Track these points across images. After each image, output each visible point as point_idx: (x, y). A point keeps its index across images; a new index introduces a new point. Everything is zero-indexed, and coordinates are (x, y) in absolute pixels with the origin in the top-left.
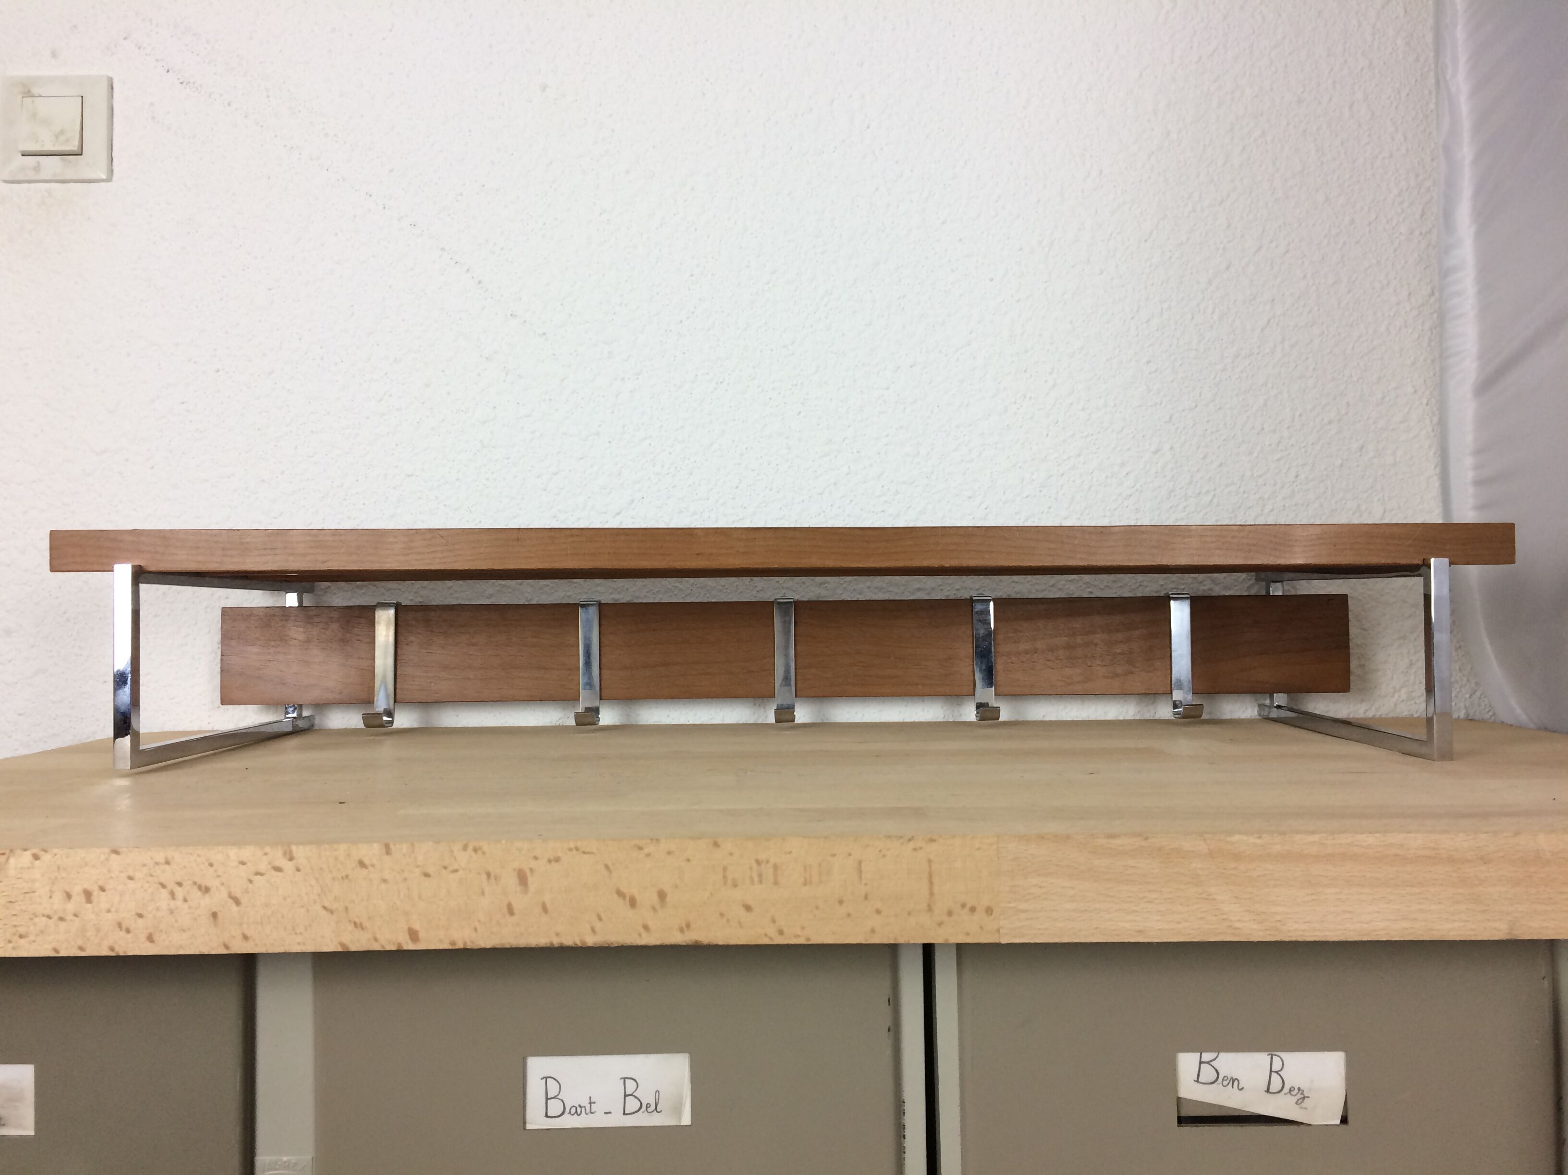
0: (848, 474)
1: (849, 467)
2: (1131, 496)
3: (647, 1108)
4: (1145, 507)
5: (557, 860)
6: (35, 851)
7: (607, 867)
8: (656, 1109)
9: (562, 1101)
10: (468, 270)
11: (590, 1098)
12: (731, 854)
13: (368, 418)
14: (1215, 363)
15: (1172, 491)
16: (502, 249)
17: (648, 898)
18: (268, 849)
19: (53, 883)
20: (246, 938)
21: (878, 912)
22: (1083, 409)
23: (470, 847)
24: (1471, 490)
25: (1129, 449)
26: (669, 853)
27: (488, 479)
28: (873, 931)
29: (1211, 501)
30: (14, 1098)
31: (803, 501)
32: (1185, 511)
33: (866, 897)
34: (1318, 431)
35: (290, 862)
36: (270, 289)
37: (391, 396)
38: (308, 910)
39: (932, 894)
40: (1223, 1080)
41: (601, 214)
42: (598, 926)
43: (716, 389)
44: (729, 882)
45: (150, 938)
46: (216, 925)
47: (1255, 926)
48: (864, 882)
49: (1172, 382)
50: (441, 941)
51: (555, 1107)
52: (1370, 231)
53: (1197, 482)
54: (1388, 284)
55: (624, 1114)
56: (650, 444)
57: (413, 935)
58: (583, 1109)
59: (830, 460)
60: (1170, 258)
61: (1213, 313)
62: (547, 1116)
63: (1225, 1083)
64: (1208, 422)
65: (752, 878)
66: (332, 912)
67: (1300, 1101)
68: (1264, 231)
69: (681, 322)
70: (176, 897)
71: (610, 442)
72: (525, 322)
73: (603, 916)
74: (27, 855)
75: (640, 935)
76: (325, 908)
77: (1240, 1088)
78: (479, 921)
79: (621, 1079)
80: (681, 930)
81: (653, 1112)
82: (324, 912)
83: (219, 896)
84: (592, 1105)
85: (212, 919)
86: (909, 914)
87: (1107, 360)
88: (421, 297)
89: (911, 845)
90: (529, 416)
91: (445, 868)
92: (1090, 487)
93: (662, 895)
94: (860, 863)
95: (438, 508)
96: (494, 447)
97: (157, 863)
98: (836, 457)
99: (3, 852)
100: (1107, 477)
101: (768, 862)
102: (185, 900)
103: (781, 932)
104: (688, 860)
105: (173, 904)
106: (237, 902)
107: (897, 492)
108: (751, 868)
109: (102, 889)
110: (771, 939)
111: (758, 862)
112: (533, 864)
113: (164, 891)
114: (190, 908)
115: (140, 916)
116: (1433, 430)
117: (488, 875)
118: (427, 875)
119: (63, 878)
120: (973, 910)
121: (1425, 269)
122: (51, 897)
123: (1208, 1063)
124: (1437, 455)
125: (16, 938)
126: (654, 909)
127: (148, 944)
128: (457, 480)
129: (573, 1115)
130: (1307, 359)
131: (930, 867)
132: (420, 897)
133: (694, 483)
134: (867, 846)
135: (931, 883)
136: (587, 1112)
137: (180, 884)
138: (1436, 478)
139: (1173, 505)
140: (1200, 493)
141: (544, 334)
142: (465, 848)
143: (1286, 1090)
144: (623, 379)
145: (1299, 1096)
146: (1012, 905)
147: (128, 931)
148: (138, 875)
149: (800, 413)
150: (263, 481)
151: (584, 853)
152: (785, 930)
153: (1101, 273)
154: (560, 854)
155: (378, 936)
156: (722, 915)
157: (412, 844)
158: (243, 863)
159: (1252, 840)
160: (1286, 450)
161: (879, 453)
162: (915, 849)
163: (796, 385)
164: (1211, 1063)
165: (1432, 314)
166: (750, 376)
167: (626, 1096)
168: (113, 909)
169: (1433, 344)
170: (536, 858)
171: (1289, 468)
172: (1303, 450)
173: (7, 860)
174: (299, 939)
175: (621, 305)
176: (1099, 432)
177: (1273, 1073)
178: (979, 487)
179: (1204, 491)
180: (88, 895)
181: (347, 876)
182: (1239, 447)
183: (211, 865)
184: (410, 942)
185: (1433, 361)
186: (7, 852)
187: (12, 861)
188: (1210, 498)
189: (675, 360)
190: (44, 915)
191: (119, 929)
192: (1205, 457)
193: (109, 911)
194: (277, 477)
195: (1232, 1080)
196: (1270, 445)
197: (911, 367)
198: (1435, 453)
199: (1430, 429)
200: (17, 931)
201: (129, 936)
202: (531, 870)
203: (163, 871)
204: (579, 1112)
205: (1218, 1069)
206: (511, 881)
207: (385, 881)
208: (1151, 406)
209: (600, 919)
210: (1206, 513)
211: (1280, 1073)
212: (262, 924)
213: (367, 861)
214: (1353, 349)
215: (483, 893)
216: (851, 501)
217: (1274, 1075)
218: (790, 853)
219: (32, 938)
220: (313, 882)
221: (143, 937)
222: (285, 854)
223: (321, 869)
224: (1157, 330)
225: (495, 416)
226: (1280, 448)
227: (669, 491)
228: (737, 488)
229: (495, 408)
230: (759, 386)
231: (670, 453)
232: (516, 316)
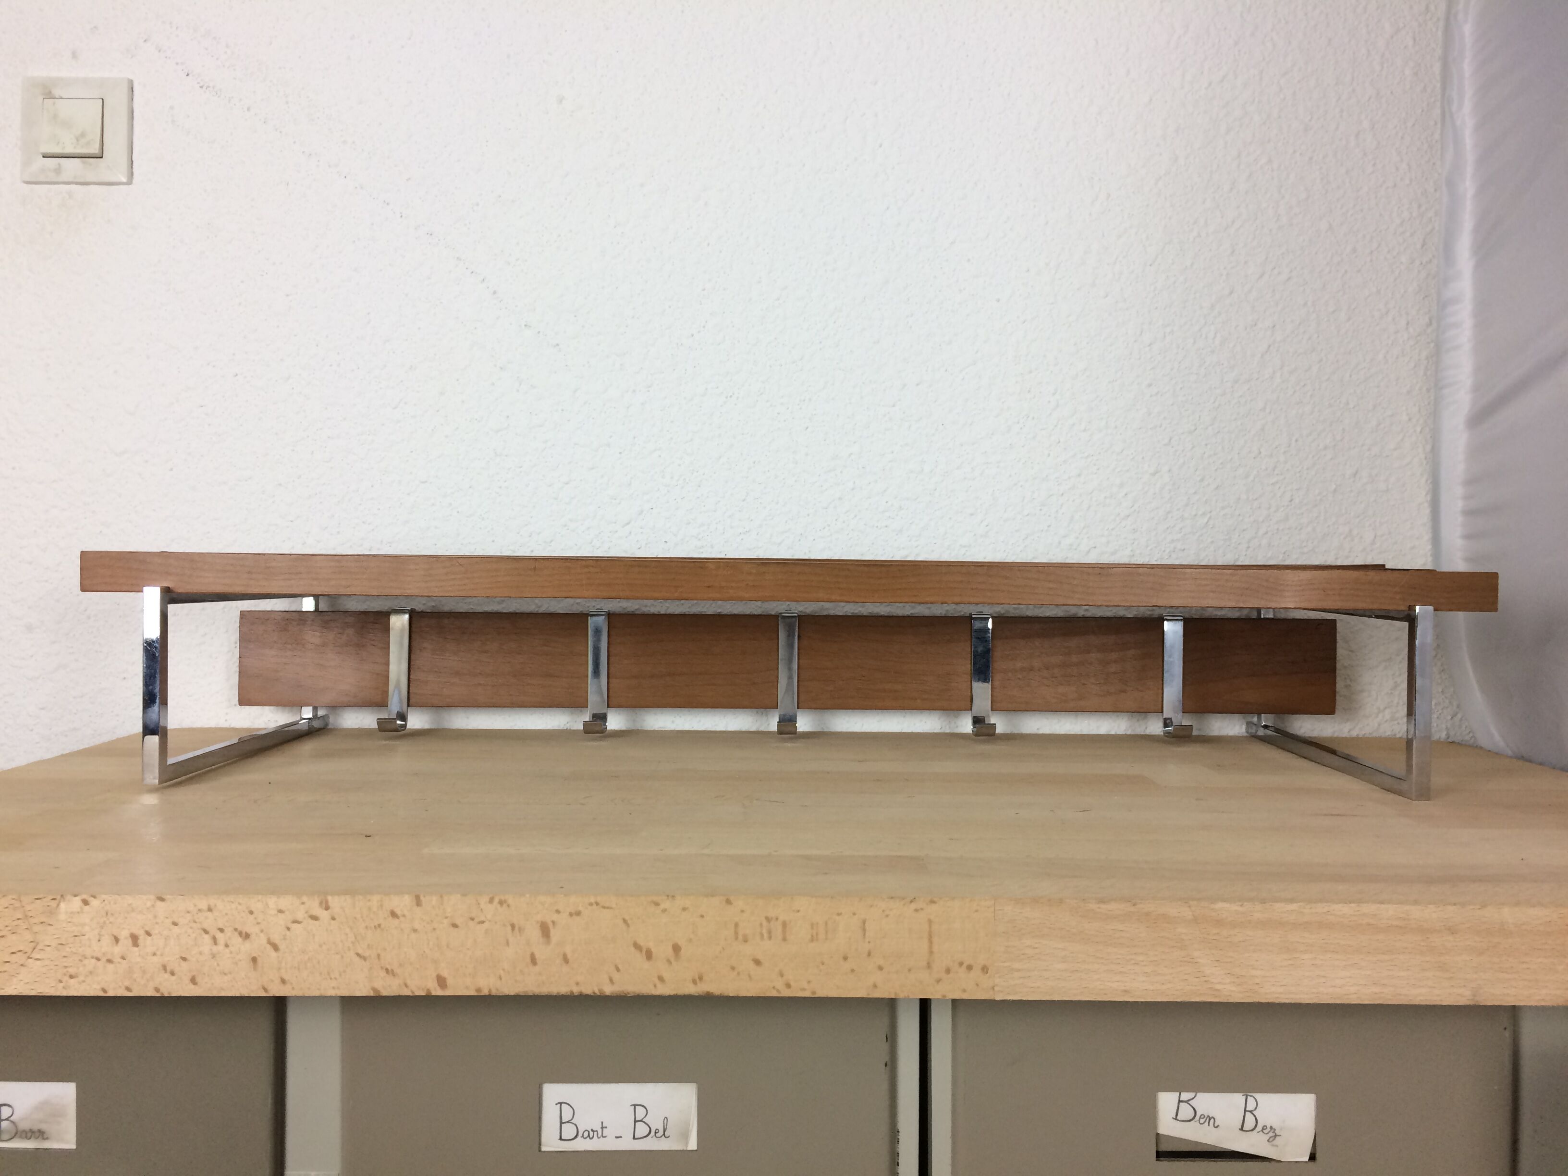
0: (853, 489)
1: (854, 483)
2: (1128, 516)
3: (656, 1133)
4: (1142, 528)
5: (578, 913)
6: (85, 896)
7: (625, 921)
8: (664, 1134)
9: (576, 1125)
10: (483, 280)
11: (602, 1123)
12: (742, 911)
13: (383, 425)
14: (1215, 388)
15: (1169, 512)
16: (517, 260)
17: (663, 951)
18: (305, 899)
19: (102, 927)
20: (283, 981)
21: (880, 968)
22: (1085, 430)
23: (496, 900)
24: (1460, 519)
25: (1128, 471)
26: (684, 909)
27: (500, 487)
28: (875, 986)
29: (1207, 523)
30: (56, 1113)
31: (808, 515)
32: (1181, 533)
33: (869, 954)
34: (1313, 457)
35: (326, 912)
36: (288, 295)
37: (406, 403)
38: (342, 957)
39: (931, 952)
40: (1200, 1118)
42: (616, 976)
43: (725, 403)
44: (740, 937)
45: (193, 981)
46: (255, 969)
47: (1234, 989)
48: (867, 940)
49: (1172, 405)
50: (467, 988)
51: (569, 1131)
52: (1371, 261)
53: (1193, 504)
54: (1387, 313)
55: (634, 1138)
56: (660, 456)
57: (441, 981)
58: (595, 1133)
59: (836, 475)
60: (1175, 282)
61: (1214, 338)
62: (561, 1139)
63: (1202, 1121)
64: (1206, 445)
65: (762, 935)
66: (365, 959)
67: (1271, 1139)
68: (1267, 258)
69: (693, 335)
70: (218, 942)
71: (620, 453)
72: (539, 332)
73: (620, 967)
74: (76, 902)
75: (655, 986)
76: (358, 955)
77: (1216, 1125)
78: (504, 970)
79: (632, 1105)
80: (695, 982)
81: (661, 1136)
82: (357, 959)
83: (258, 943)
84: (604, 1129)
85: (252, 963)
86: (909, 970)
87: (1110, 382)
88: (437, 305)
89: (913, 906)
90: (541, 426)
91: (472, 919)
92: (1089, 507)
93: (676, 949)
94: (864, 922)
95: (451, 515)
96: (506, 456)
97: (200, 910)
98: (841, 472)
99: (55, 897)
100: (1105, 498)
101: (777, 919)
102: (227, 946)
103: (788, 986)
104: (702, 916)
105: (215, 949)
106: (276, 948)
107: (901, 508)
108: (761, 925)
109: (148, 934)
110: (778, 991)
111: (768, 919)
112: (555, 917)
113: (206, 936)
114: (231, 953)
115: (184, 959)
116: (1426, 458)
117: (513, 926)
118: (455, 926)
119: (111, 923)
120: (970, 968)
121: (1424, 298)
122: (99, 941)
123: (1187, 1102)
124: (1429, 482)
125: (66, 978)
126: (669, 962)
127: (192, 986)
128: (471, 487)
129: (585, 1138)
130: (1304, 385)
131: (930, 927)
132: (448, 946)
133: (702, 495)
134: (871, 906)
135: (931, 942)
136: (599, 1136)
137: (221, 930)
138: (1426, 505)
139: (1170, 526)
140: (1196, 515)
141: (558, 345)
142: (491, 901)
143: (1259, 1128)
144: (634, 391)
145: (1271, 1134)
146: (1006, 964)
147: (173, 974)
148: (181, 921)
149: (807, 428)
150: (280, 485)
151: (604, 907)
152: (792, 984)
153: (1107, 296)
154: (580, 908)
155: (409, 982)
156: (733, 968)
157: (441, 897)
158: (281, 911)
159: (1235, 907)
160: (1281, 474)
161: (884, 470)
162: (916, 910)
163: (804, 400)
164: (1189, 1102)
165: (1429, 343)
166: (759, 391)
167: (635, 1121)
168: (158, 953)
169: (1429, 373)
170: (558, 912)
171: (1284, 492)
172: (1298, 475)
173: (58, 905)
174: (334, 983)
175: (633, 317)
176: (1100, 453)
177: (1247, 1113)
178: (981, 505)
179: (1200, 513)
180: (135, 939)
181: (379, 925)
182: (1236, 470)
183: (251, 913)
184: (438, 988)
185: (1428, 390)
186: (59, 897)
187: (63, 905)
188: (1206, 520)
189: (685, 373)
190: (92, 957)
191: (164, 971)
192: (1202, 480)
193: (154, 954)
194: (294, 481)
195: (1208, 1118)
196: (1266, 469)
197: (917, 385)
198: (1427, 481)
199: (1422, 456)
200: (67, 972)
201: (174, 978)
202: (553, 922)
203: (206, 918)
204: (591, 1136)
205: (1195, 1107)
206: (534, 933)
207: (415, 931)
208: (1151, 429)
209: (618, 970)
210: (1201, 535)
211: (1254, 1112)
212: (299, 969)
213: (399, 912)
214: (1351, 376)
215: (508, 943)
216: (856, 516)
217: (1248, 1114)
218: (798, 911)
219: (81, 978)
220: (348, 930)
221: (186, 980)
222: (321, 903)
223: (355, 918)
224: (1160, 353)
225: (509, 425)
226: (1276, 472)
227: (677, 502)
228: (744, 500)
229: (508, 417)
230: (767, 401)
231: (680, 465)
232: (530, 327)
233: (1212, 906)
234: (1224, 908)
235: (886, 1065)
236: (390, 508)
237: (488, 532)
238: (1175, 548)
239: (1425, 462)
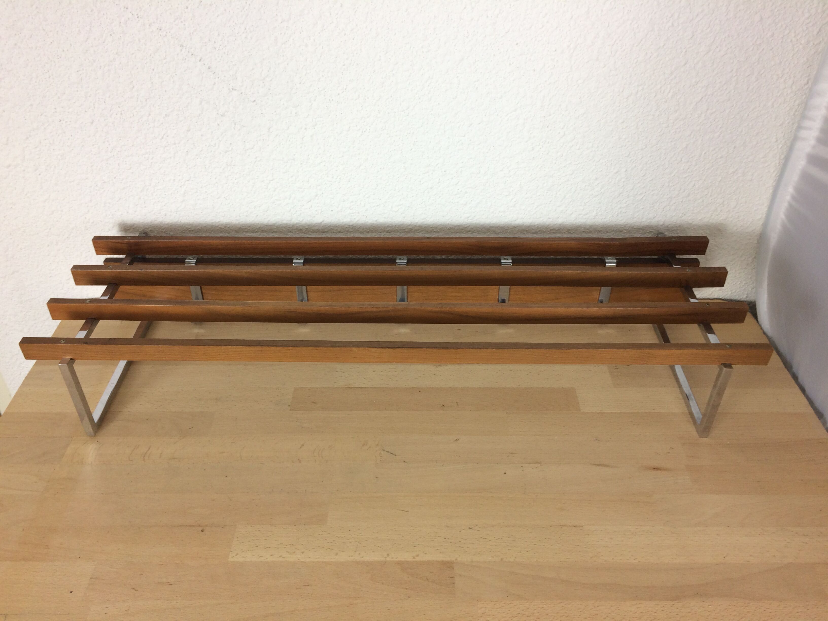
0: (438, 183)
1: (439, 179)
2: (597, 195)
10: (200, 59)
13: (157, 148)
14: (663, 123)
15: (621, 193)
22: (579, 149)
25: (601, 171)
27: (233, 183)
29: (642, 198)
31: (413, 196)
32: (626, 204)
34: (713, 162)
37: (168, 136)
41: (282, 22)
43: (362, 135)
49: (634, 134)
52: (782, 42)
53: (636, 188)
54: (782, 76)
56: (325, 166)
59: (429, 175)
60: (650, 57)
61: (668, 93)
64: (651, 156)
68: (714, 40)
69: (339, 94)
71: (301, 164)
72: (242, 93)
87: (598, 121)
90: (252, 149)
92: (576, 191)
95: (207, 198)
96: (234, 166)
98: (432, 173)
100: (585, 186)
107: (466, 193)
121: (808, 67)
124: (777, 176)
128: (216, 183)
130: (718, 121)
133: (351, 186)
138: (771, 188)
139: (620, 200)
140: (637, 194)
141: (255, 101)
144: (306, 129)
149: (412, 149)
150: (105, 182)
153: (604, 67)
160: (691, 172)
161: (457, 172)
163: (410, 133)
165: (802, 95)
166: (382, 128)
169: (797, 113)
171: (691, 182)
172: (701, 172)
175: (300, 83)
176: (586, 162)
178: (513, 190)
179: (639, 193)
182: (665, 170)
185: (793, 124)
188: (641, 197)
189: (336, 118)
192: (644, 176)
194: (112, 180)
196: (683, 170)
197: (479, 124)
199: (778, 162)
208: (619, 148)
214: (748, 115)
216: (440, 197)
224: (632, 103)
225: (232, 148)
226: (688, 171)
227: (337, 190)
228: (376, 189)
229: (231, 144)
230: (387, 134)
231: (337, 170)
232: (236, 90)
236: (171, 194)
237: (231, 206)
238: (621, 212)
239: (778, 165)
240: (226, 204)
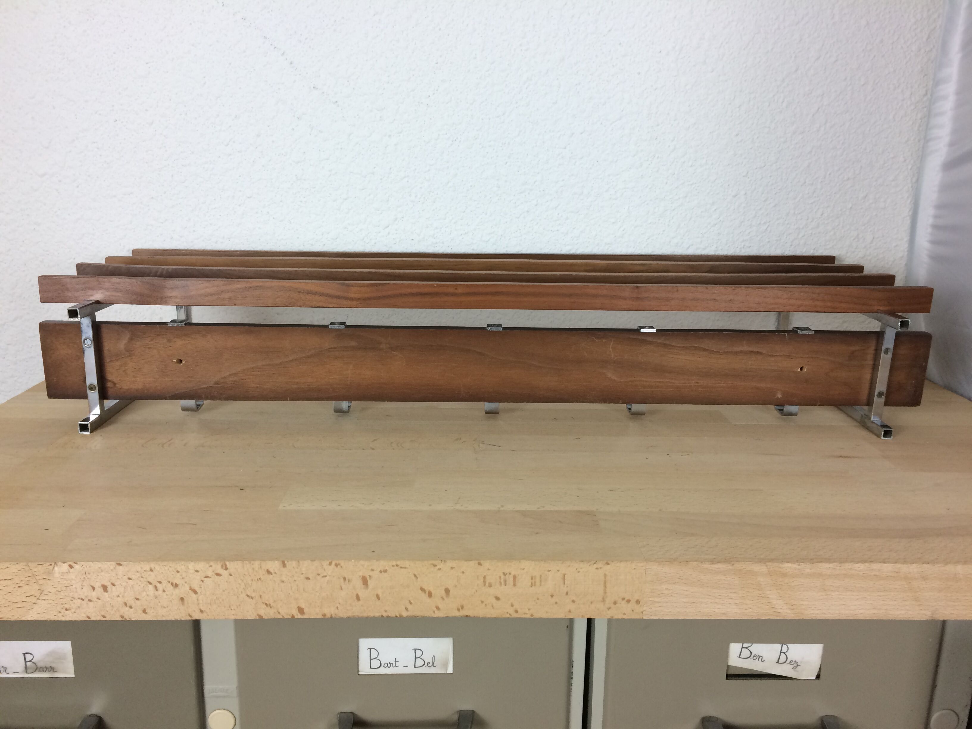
0: (536, 205)
1: (537, 201)
2: (716, 224)
3: (428, 664)
4: (724, 232)
5: (385, 571)
6: (70, 563)
7: (415, 575)
8: (433, 665)
9: (380, 660)
10: (283, 53)
11: (396, 659)
12: (489, 569)
13: (219, 157)
14: (780, 137)
15: (742, 222)
16: (306, 39)
17: (439, 592)
18: (212, 563)
19: (83, 581)
20: (202, 611)
21: (574, 601)
22: (691, 166)
23: (333, 564)
24: (929, 230)
25: (718, 194)
26: (452, 568)
27: (301, 201)
28: (570, 611)
29: (766, 229)
30: (61, 658)
31: (507, 222)
33: (567, 594)
34: (840, 185)
35: (226, 571)
36: (147, 63)
37: (234, 142)
38: (238, 597)
39: (605, 593)
40: (754, 656)
41: (374, 15)
42: (410, 607)
43: (452, 144)
44: (487, 584)
45: (144, 611)
46: (183, 604)
48: (566, 586)
49: (751, 149)
50: (317, 614)
51: (375, 664)
52: (892, 49)
53: (759, 216)
54: (899, 86)
55: (415, 667)
56: (408, 181)
57: (301, 610)
58: (392, 664)
59: (525, 195)
60: (760, 62)
61: (783, 102)
62: (371, 668)
63: (755, 658)
64: (771, 176)
65: (500, 583)
66: (252, 598)
67: (795, 668)
68: (823, 45)
69: (429, 96)
70: (158, 589)
71: (381, 179)
72: (323, 93)
73: (412, 602)
74: (65, 567)
75: (434, 612)
76: (248, 596)
77: (762, 660)
78: (340, 604)
79: (413, 649)
80: (458, 610)
81: (431, 666)
82: (247, 598)
83: (183, 590)
84: (397, 662)
85: (181, 601)
86: (591, 603)
87: (710, 133)
88: (252, 72)
89: (595, 566)
90: (327, 159)
91: (319, 575)
92: (691, 218)
93: (447, 591)
94: (564, 575)
95: (269, 220)
96: (304, 180)
97: (145, 571)
98: (529, 193)
99: (51, 564)
100: (702, 212)
101: (510, 574)
102: (164, 591)
103: (516, 611)
104: (463, 572)
105: (156, 593)
106: (195, 592)
107: (567, 218)
108: (500, 577)
109: (113, 585)
110: (510, 615)
111: (504, 574)
112: (371, 573)
113: (150, 586)
114: (167, 595)
115: (138, 599)
116: (912, 187)
117: (345, 579)
118: (308, 578)
119: (88, 578)
120: (629, 601)
121: (924, 76)
122: (82, 589)
123: (746, 648)
125: (64, 610)
126: (443, 599)
127: (144, 614)
128: (281, 201)
129: (386, 667)
130: (839, 136)
131: (605, 578)
132: (304, 590)
133: (436, 208)
134: (569, 566)
135: (605, 586)
136: (394, 666)
137: (160, 582)
138: (908, 218)
139: (742, 231)
140: (760, 224)
141: (336, 102)
142: (330, 564)
143: (788, 661)
144: (390, 136)
145: (795, 665)
146: (651, 599)
147: (131, 607)
148: (133, 577)
149: (507, 163)
150: (152, 198)
151: (402, 568)
152: (519, 610)
153: (712, 72)
154: (387, 568)
155: (280, 611)
156: (482, 602)
157: (298, 562)
158: (197, 571)
160: (818, 197)
161: (557, 192)
162: (597, 569)
163: (505, 144)
164: (748, 648)
165: (923, 108)
166: (475, 137)
167: (416, 658)
168: (120, 596)
169: (921, 129)
170: (372, 570)
171: (818, 209)
172: (828, 197)
173: (53, 568)
174: (233, 612)
175: (388, 83)
176: (700, 182)
177: (781, 654)
178: (620, 216)
179: (762, 222)
180: (105, 588)
181: (260, 579)
182: (788, 194)
183: (178, 572)
184: (299, 614)
185: (919, 141)
186: (53, 564)
187: (56, 568)
188: (766, 227)
189: (425, 124)
190: (79, 599)
191: (125, 606)
192: (766, 200)
193: (118, 596)
194: (161, 195)
195: (758, 657)
196: (808, 194)
197: (582, 133)
198: (911, 202)
199: (910, 185)
200: (64, 607)
201: (132, 610)
202: (370, 576)
203: (150, 575)
204: (389, 666)
205: (751, 651)
206: (359, 583)
207: (283, 582)
208: (735, 165)
209: (411, 603)
210: (762, 237)
211: (786, 653)
212: (211, 604)
213: (272, 571)
214: (870, 130)
215: (341, 589)
216: (537, 223)
217: (782, 654)
218: (524, 569)
219: (73, 610)
220: (240, 582)
221: (140, 611)
222: (222, 566)
223: (244, 574)
224: (745, 113)
225: (305, 158)
226: (814, 195)
227: (420, 213)
228: (464, 212)
229: (304, 153)
230: (480, 144)
231: (421, 188)
232: (317, 88)
233: (781, 565)
234: (788, 567)
235: (567, 627)
236: (228, 214)
237: (295, 232)
238: (744, 246)
239: (911, 189)
240: (289, 229)
